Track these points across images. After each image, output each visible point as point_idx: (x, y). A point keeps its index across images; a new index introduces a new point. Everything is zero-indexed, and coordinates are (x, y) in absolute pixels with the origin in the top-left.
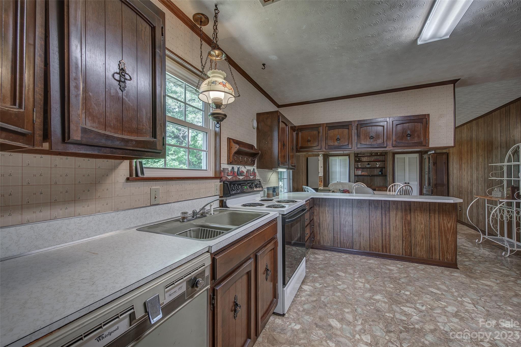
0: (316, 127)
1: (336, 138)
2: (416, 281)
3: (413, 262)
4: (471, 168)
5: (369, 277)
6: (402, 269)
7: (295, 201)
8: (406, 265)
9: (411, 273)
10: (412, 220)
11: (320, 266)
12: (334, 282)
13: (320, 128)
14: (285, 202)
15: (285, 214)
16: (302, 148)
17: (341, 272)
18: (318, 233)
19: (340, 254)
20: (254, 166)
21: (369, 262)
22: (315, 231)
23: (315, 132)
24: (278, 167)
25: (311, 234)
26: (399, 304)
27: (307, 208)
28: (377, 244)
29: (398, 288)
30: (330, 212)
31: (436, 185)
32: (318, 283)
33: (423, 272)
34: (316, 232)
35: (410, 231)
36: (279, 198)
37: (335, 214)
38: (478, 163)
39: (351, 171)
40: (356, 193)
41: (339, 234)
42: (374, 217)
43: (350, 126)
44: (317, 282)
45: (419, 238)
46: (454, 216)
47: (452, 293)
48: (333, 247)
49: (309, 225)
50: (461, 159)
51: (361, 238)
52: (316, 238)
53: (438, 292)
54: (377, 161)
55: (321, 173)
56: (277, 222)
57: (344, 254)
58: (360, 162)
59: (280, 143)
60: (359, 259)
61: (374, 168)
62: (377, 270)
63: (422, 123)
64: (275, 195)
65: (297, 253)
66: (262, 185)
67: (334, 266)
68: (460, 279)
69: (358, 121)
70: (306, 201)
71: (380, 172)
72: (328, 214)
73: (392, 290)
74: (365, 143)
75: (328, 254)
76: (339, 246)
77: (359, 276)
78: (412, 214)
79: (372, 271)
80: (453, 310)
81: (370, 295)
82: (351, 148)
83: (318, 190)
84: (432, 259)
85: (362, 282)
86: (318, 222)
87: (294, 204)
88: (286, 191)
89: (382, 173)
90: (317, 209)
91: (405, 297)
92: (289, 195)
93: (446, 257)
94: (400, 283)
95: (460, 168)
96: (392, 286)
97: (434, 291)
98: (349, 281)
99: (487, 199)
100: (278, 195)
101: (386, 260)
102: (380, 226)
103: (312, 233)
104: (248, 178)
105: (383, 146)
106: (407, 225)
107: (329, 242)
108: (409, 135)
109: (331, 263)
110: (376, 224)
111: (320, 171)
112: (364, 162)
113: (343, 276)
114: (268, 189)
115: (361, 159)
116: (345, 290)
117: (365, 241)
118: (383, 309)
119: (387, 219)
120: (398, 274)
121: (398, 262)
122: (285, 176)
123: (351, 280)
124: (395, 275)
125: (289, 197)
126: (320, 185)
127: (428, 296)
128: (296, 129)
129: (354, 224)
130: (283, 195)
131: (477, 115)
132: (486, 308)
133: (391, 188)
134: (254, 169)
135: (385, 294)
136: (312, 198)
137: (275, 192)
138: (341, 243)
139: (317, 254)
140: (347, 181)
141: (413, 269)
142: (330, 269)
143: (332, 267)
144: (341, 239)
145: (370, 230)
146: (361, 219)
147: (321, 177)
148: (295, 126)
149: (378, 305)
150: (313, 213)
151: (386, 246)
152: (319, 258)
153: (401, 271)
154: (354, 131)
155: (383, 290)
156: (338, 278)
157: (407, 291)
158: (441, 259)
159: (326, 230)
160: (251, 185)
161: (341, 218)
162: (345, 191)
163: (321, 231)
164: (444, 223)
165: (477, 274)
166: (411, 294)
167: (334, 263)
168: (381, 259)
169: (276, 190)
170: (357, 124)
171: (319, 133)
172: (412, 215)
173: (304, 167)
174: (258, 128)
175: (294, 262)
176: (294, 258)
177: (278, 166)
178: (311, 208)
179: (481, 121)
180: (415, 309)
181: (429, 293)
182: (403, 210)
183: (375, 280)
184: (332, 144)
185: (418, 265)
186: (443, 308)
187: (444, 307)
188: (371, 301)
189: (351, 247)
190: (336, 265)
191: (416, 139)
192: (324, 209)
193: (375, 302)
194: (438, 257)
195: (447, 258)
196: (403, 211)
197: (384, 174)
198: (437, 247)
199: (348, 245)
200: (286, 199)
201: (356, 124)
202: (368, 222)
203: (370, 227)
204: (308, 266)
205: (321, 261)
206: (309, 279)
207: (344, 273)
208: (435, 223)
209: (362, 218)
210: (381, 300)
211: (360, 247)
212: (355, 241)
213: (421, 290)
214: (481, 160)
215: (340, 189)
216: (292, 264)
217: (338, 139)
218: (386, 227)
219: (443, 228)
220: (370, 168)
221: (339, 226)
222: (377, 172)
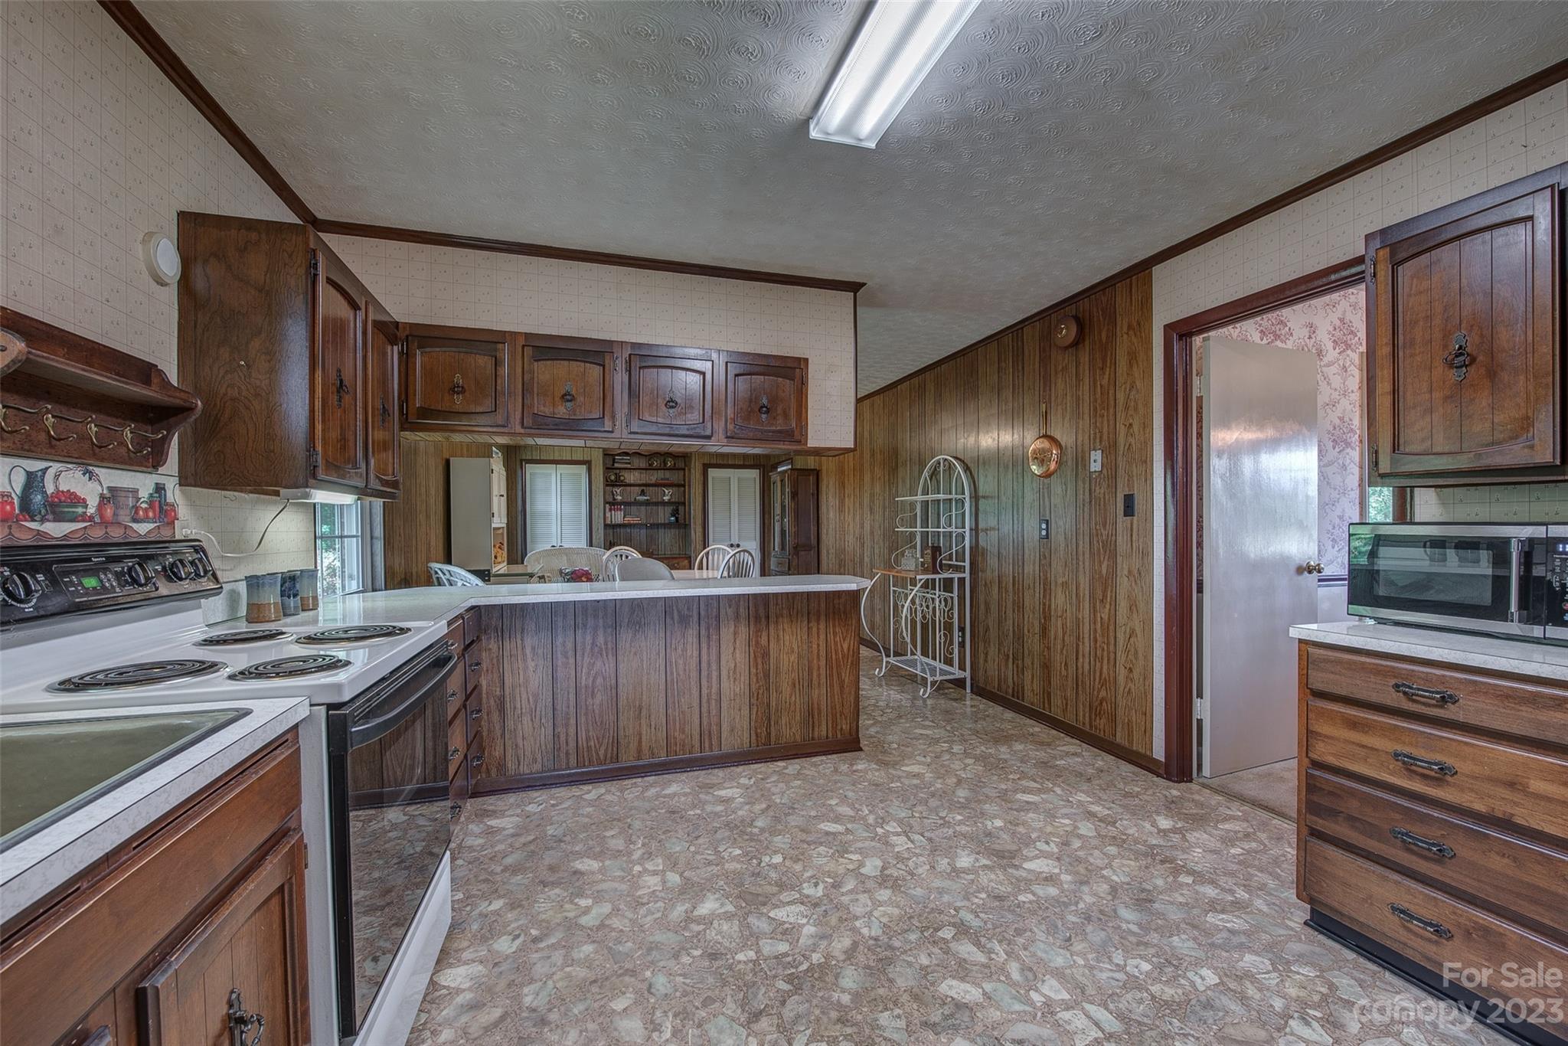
0: (488, 341)
1: (563, 392)
2: (789, 814)
3: (774, 759)
4: (861, 505)
5: (674, 844)
6: (754, 789)
7: (401, 629)
8: (760, 773)
9: (774, 794)
10: (771, 645)
11: (509, 860)
12: (567, 906)
13: (500, 346)
14: (348, 639)
15: (346, 697)
16: (425, 412)
17: (585, 860)
18: (498, 732)
19: (576, 791)
20: (161, 470)
21: (668, 791)
22: (485, 729)
23: (484, 362)
24: (312, 481)
25: (469, 746)
26: (764, 904)
27: (455, 648)
28: (687, 729)
29: (752, 852)
30: (540, 652)
31: (796, 549)
32: (505, 934)
33: (799, 782)
34: (489, 731)
35: (767, 676)
36: (316, 621)
37: (559, 656)
38: (872, 495)
39: (595, 512)
40: (623, 579)
41: (573, 721)
42: (679, 651)
43: (607, 357)
44: (500, 935)
45: (786, 688)
46: (854, 622)
47: (864, 818)
48: (554, 770)
49: (462, 713)
50: (843, 485)
51: (643, 721)
52: (490, 754)
53: (839, 828)
54: (665, 485)
55: (500, 516)
56: (298, 749)
57: (590, 787)
58: (620, 486)
59: (319, 373)
60: (637, 791)
61: (657, 504)
62: (692, 813)
63: (793, 380)
64: (296, 608)
65: (411, 832)
66: (216, 564)
67: (561, 841)
68: (869, 776)
69: (634, 345)
70: (449, 624)
71: (673, 516)
72: (533, 660)
73: (739, 866)
74: (654, 419)
75: (536, 802)
76: (573, 761)
77: (644, 854)
78: (772, 627)
79: (678, 820)
80: (876, 867)
81: (685, 908)
82: (612, 432)
83: (489, 575)
84: (813, 739)
85: (655, 873)
86: (498, 693)
87: (393, 645)
88: (354, 586)
89: (677, 519)
90: (493, 645)
91: (773, 875)
92: (369, 604)
93: (839, 727)
94: (756, 835)
95: (841, 508)
96: (738, 852)
97: (831, 830)
98: (616, 885)
99: (893, 576)
100: (309, 605)
101: (710, 771)
102: (694, 674)
103: (472, 742)
104: (116, 534)
105: (703, 433)
106: (759, 661)
107: (539, 760)
108: (764, 409)
109: (550, 832)
110: (685, 670)
111: (495, 510)
112: (631, 485)
113: (593, 873)
114: (254, 583)
115: (622, 478)
116: (607, 923)
117: (653, 729)
118: (728, 944)
119: (714, 651)
120: (747, 807)
121: (740, 769)
122: (352, 526)
123: (623, 878)
124: (740, 813)
125: (367, 614)
126: (496, 557)
127: (822, 849)
128: (401, 334)
129: (620, 680)
130: (340, 605)
131: (874, 385)
132: (926, 834)
133: (705, 559)
134: (160, 489)
135: (725, 887)
136: (473, 608)
137: (295, 596)
138: (580, 752)
139: (493, 814)
140: (582, 544)
141: (777, 781)
142: (549, 858)
143: (552, 848)
144: (580, 739)
145: (669, 691)
146: (642, 660)
147: (500, 531)
148: (397, 324)
149: (711, 934)
150: (477, 664)
151: (710, 732)
152: (504, 829)
153: (750, 794)
154: (620, 379)
155: (718, 876)
156: (577, 884)
157: (776, 852)
158: (830, 735)
159: (526, 720)
160: (130, 569)
161: (579, 669)
162: (577, 576)
163: (510, 724)
164: (836, 643)
165: (894, 752)
166: (784, 859)
167: (559, 832)
168: (696, 773)
169: (303, 587)
170: (630, 355)
171: (497, 363)
172: (772, 631)
173: (433, 492)
174: (185, 284)
175: (399, 879)
176: (395, 861)
177: (311, 477)
178: (467, 647)
179: (877, 399)
180: (802, 903)
181: (822, 840)
182: (752, 619)
183: (692, 849)
184: (547, 410)
185: (784, 764)
186: (856, 872)
187: (858, 868)
188: (691, 931)
189: (611, 758)
190: (567, 839)
191: (780, 420)
192: (519, 642)
193: (702, 927)
194: (824, 733)
195: (842, 729)
196: (752, 623)
197: (681, 521)
198: (823, 707)
199: (602, 753)
200: (357, 622)
201: (626, 355)
202: (663, 668)
203: (669, 682)
204: (461, 875)
205: (513, 835)
206: (468, 929)
207: (595, 857)
208: (818, 645)
209: (645, 659)
210: (717, 912)
211: (639, 751)
212: (625, 736)
213: (804, 836)
214: (877, 489)
215: (561, 570)
216: (389, 891)
217: (567, 397)
218: (709, 676)
219: (834, 656)
220: (647, 503)
221: (572, 697)
222: (664, 515)
